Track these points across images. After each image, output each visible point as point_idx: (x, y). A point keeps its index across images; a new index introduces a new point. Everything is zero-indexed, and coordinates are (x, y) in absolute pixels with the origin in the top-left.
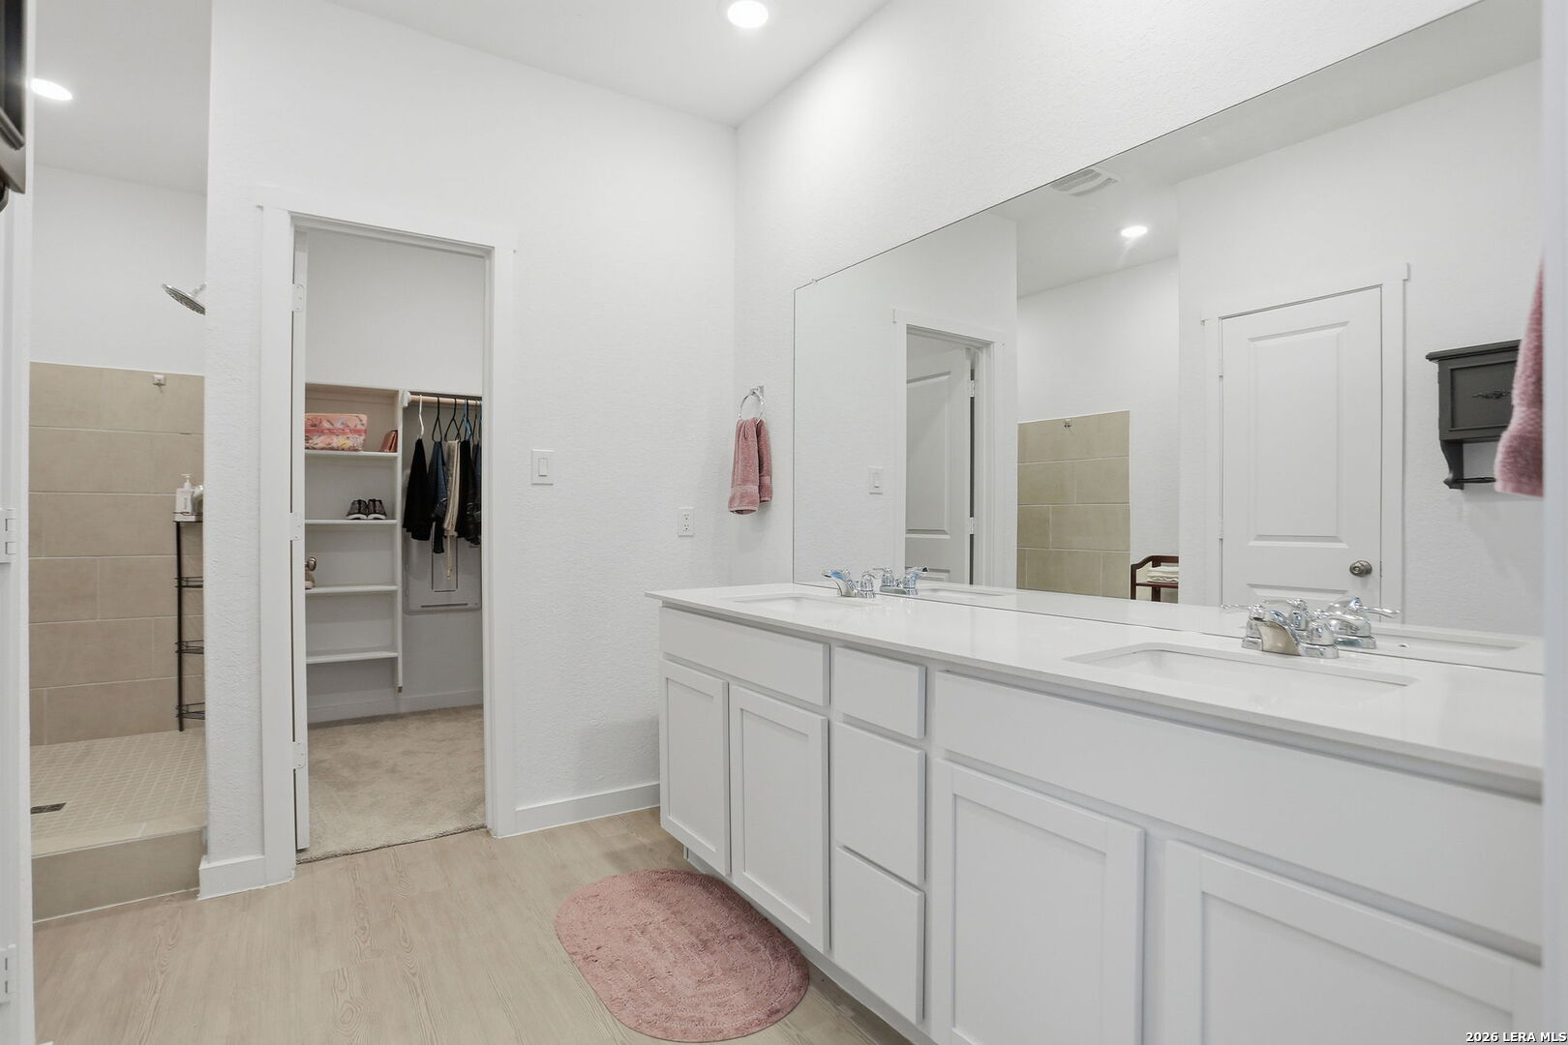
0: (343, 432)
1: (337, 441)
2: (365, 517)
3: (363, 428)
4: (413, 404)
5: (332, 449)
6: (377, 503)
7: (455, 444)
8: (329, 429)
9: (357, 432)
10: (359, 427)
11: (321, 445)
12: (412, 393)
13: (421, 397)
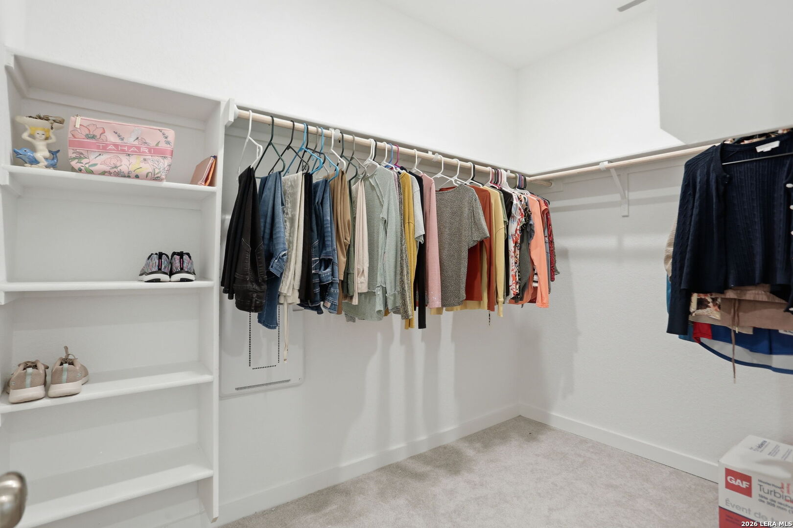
0: (138, 152)
1: (127, 164)
2: (166, 277)
3: (169, 148)
4: (240, 122)
5: (119, 174)
6: (186, 257)
7: (295, 180)
8: (116, 146)
9: (156, 151)
10: (163, 145)
11: (100, 167)
12: (240, 108)
13: (252, 115)
